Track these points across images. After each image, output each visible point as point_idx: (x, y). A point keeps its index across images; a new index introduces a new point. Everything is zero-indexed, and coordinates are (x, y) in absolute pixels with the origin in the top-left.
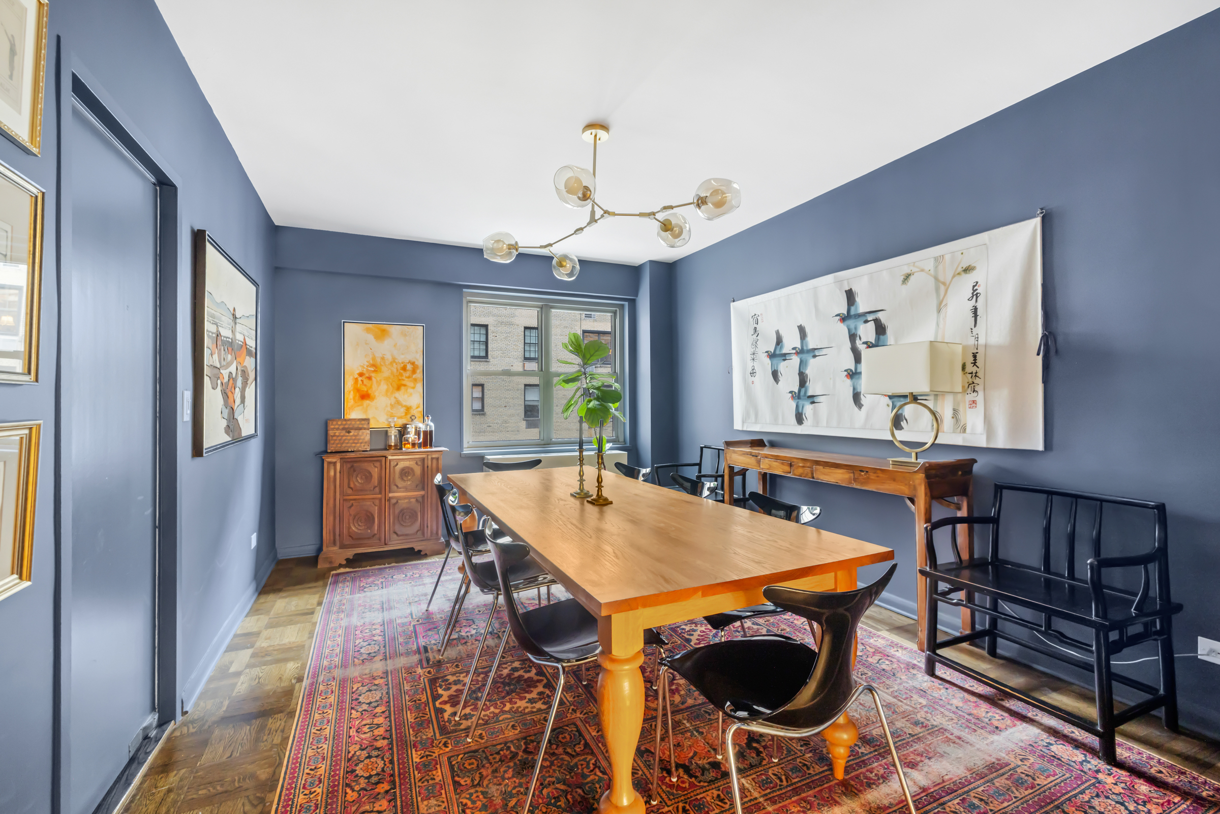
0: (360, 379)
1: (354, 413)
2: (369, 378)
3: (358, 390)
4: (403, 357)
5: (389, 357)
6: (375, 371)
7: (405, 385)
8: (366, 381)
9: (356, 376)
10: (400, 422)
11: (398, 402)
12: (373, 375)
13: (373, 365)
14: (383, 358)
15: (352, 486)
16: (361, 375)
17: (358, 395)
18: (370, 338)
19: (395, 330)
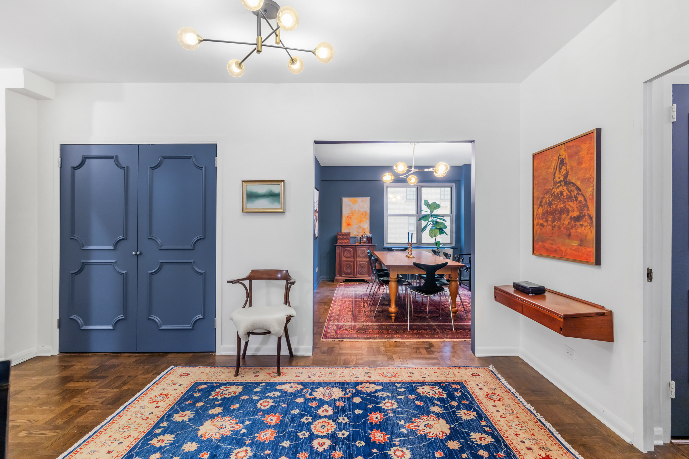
0: (347, 218)
1: (345, 230)
2: (350, 218)
3: (347, 222)
4: (362, 210)
5: (357, 210)
6: (353, 215)
7: (363, 220)
8: (349, 219)
9: (346, 217)
10: (361, 235)
11: (360, 227)
12: (352, 217)
13: (352, 213)
14: (355, 211)
15: (345, 256)
16: (348, 217)
17: (347, 224)
18: (351, 203)
19: (359, 200)
